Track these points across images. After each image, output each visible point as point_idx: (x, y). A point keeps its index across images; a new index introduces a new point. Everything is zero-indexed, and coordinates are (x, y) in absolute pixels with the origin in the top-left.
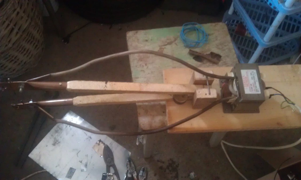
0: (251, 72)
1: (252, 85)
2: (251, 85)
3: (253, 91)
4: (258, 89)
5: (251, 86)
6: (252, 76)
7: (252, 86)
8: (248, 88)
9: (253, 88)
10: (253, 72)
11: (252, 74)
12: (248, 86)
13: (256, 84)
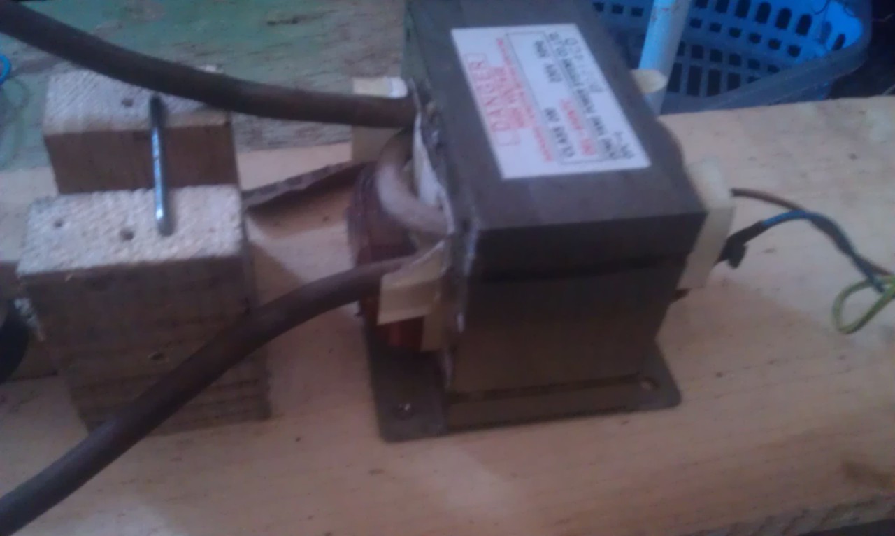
0: (539, 38)
1: (562, 115)
2: (551, 114)
3: (579, 155)
4: (618, 134)
5: (552, 125)
6: (549, 60)
7: (563, 121)
8: (526, 134)
9: (574, 137)
10: (553, 37)
11: (552, 47)
12: (521, 125)
13: (589, 110)
